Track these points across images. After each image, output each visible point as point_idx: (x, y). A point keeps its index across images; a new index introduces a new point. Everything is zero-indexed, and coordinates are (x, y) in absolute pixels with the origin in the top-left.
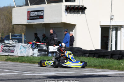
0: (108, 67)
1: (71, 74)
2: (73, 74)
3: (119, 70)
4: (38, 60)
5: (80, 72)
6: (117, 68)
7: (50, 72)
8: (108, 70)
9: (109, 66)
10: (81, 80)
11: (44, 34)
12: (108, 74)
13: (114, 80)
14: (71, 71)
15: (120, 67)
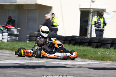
0: (82, 56)
2: (40, 63)
3: (94, 60)
4: (6, 46)
6: (92, 57)
9: (83, 55)
10: (46, 70)
12: (80, 64)
15: (96, 56)
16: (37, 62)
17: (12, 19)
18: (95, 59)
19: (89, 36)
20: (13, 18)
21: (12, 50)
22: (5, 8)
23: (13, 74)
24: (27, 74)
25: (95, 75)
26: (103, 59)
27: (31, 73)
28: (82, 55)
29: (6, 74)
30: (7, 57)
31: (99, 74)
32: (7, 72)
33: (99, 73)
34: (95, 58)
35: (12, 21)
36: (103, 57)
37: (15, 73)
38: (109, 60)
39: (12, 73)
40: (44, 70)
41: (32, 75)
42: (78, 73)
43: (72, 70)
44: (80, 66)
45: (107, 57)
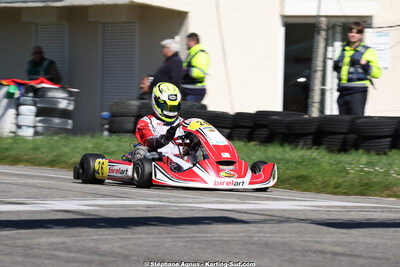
0: (294, 180)
1: (143, 206)
2: (149, 207)
3: (334, 194)
4: (31, 152)
5: (181, 200)
6: (328, 185)
7: (65, 197)
8: (294, 194)
9: (298, 177)
10: (169, 233)
11: (39, 48)
12: (285, 210)
13: (296, 233)
14: (144, 198)
15: (340, 181)
16: (137, 206)
17: (43, 59)
18: (337, 190)
19: (315, 113)
20: (48, 55)
21: (53, 166)
22: (25, 19)
23: (56, 250)
24: (105, 247)
25: (339, 245)
26: (364, 189)
27: (118, 245)
28: (292, 177)
29: (29, 247)
30: (35, 190)
31: (351, 243)
32: (35, 241)
33: (353, 240)
34: (338, 186)
35: (46, 63)
36: (366, 184)
37: (63, 243)
38: (387, 192)
39: (52, 244)
40: (160, 233)
41: (119, 251)
42: (279, 240)
43: (259, 232)
44: (286, 215)
45: (379, 183)
